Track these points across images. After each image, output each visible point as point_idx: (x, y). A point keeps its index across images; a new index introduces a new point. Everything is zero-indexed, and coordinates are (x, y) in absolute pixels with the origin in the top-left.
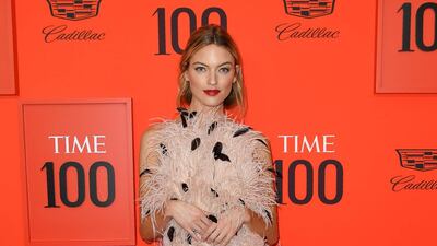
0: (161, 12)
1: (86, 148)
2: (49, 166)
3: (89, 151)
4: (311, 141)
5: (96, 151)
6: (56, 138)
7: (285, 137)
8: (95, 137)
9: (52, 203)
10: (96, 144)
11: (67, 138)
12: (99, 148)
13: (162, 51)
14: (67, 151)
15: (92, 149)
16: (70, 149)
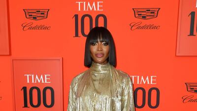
0: (76, 16)
1: (41, 81)
2: (25, 89)
3: (43, 82)
4: (145, 79)
5: (46, 82)
6: (28, 75)
7: (133, 77)
8: (46, 76)
9: (26, 106)
10: (46, 79)
11: (33, 76)
12: (48, 81)
13: (77, 35)
14: (33, 82)
15: (44, 81)
16: (34, 81)
